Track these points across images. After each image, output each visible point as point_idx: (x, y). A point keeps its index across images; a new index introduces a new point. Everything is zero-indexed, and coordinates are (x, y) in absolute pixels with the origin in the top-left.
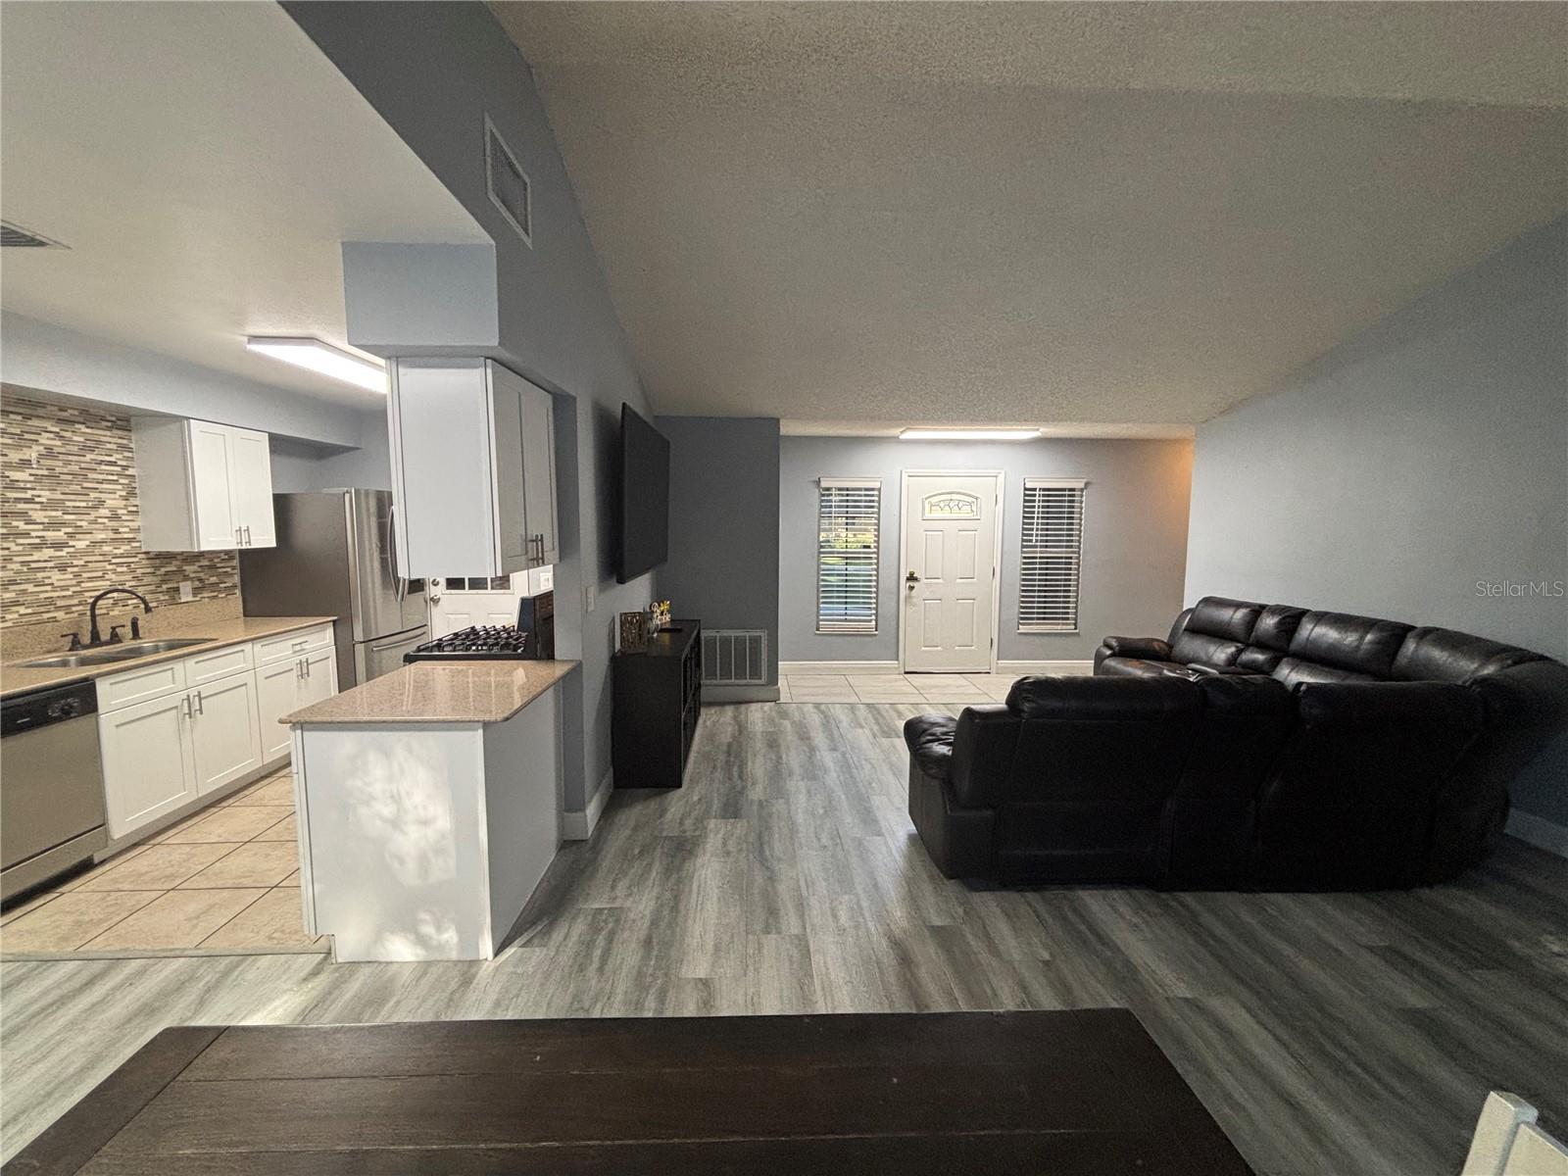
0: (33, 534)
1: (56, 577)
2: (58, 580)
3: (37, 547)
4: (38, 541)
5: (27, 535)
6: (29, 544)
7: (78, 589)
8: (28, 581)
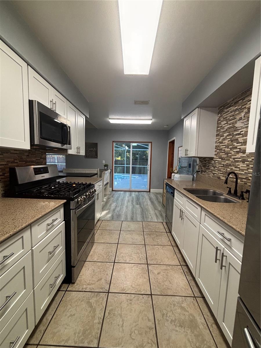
0: (238, 147)
1: (241, 165)
2: (242, 167)
3: (238, 152)
4: (238, 150)
5: (236, 148)
6: (236, 151)
7: (247, 172)
8: (234, 165)
